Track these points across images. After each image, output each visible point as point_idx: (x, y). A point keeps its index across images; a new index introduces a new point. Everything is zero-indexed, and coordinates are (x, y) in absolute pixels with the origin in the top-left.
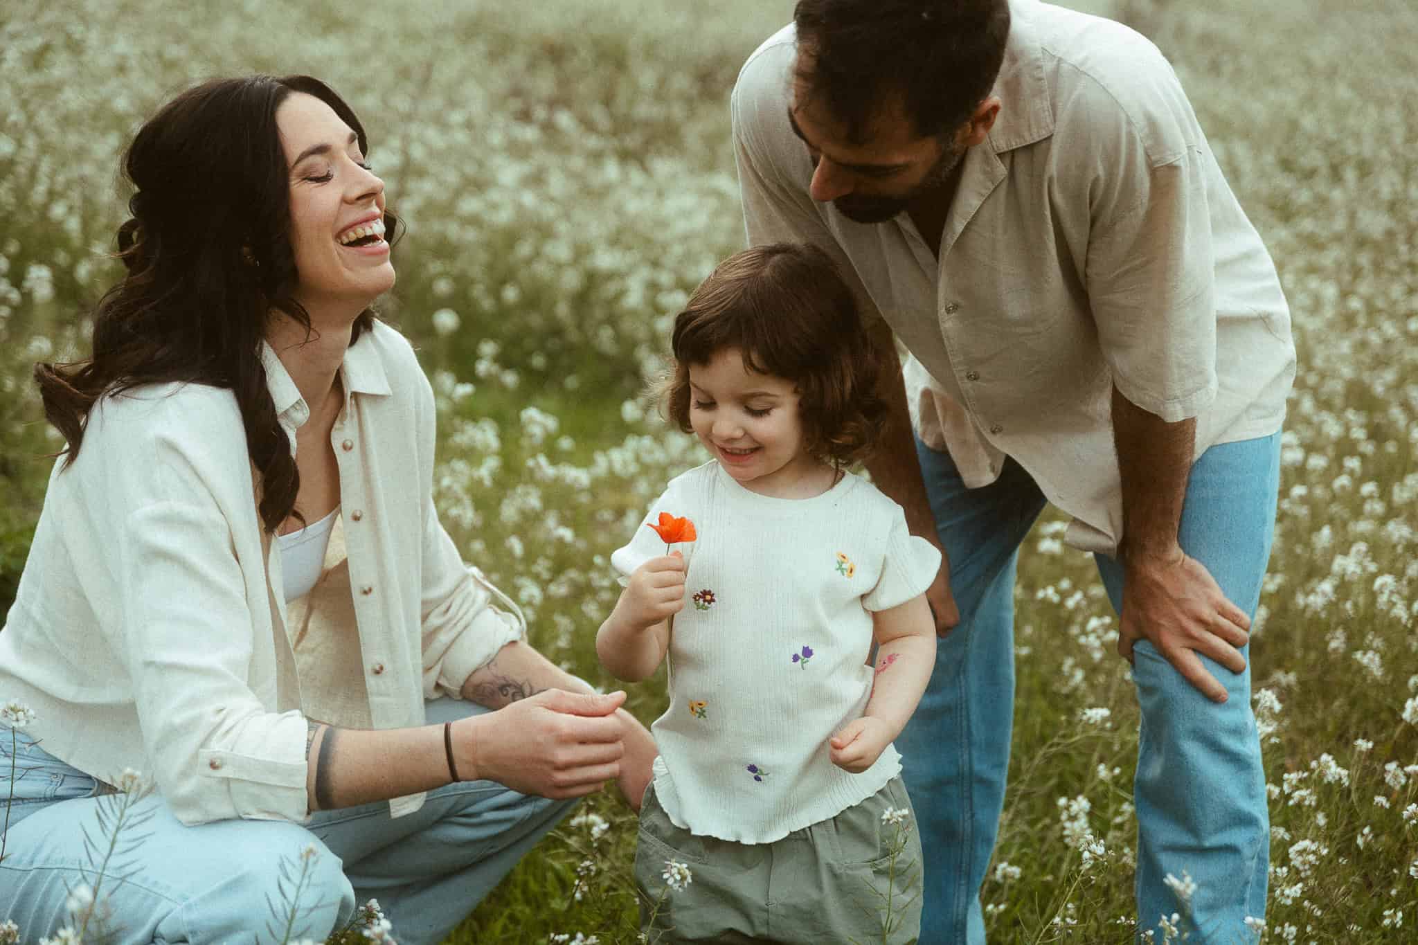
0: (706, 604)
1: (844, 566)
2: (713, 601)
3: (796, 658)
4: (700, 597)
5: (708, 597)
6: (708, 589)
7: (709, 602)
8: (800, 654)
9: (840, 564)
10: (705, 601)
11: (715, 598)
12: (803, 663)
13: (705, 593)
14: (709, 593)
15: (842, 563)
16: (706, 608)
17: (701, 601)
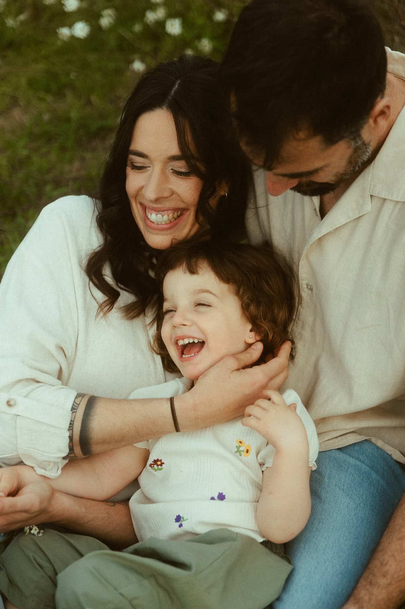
0: (160, 467)
1: (241, 449)
2: (163, 463)
5: (159, 463)
6: (156, 459)
7: (161, 465)
9: (238, 447)
10: (158, 465)
11: (163, 461)
14: (158, 460)
15: (240, 447)
16: (161, 469)
17: (155, 466)
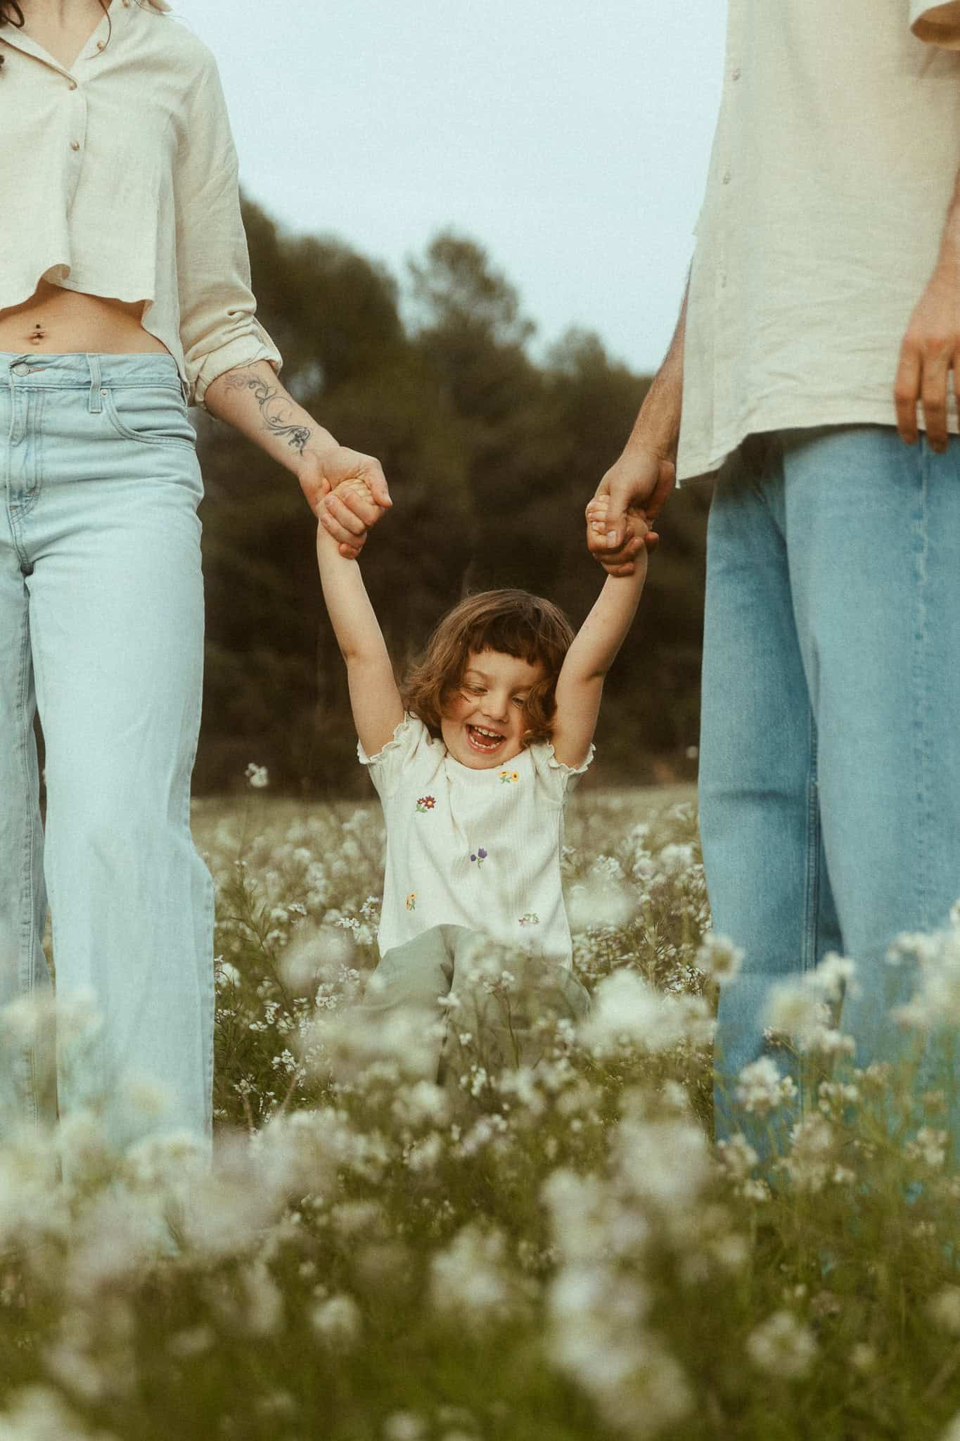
0: (426, 808)
2: (433, 807)
3: (473, 858)
4: (424, 801)
5: (430, 803)
6: (432, 797)
7: (429, 807)
8: (477, 856)
10: (426, 805)
11: (435, 805)
12: (479, 862)
13: (429, 799)
14: (432, 800)
16: (423, 811)
17: (423, 805)
